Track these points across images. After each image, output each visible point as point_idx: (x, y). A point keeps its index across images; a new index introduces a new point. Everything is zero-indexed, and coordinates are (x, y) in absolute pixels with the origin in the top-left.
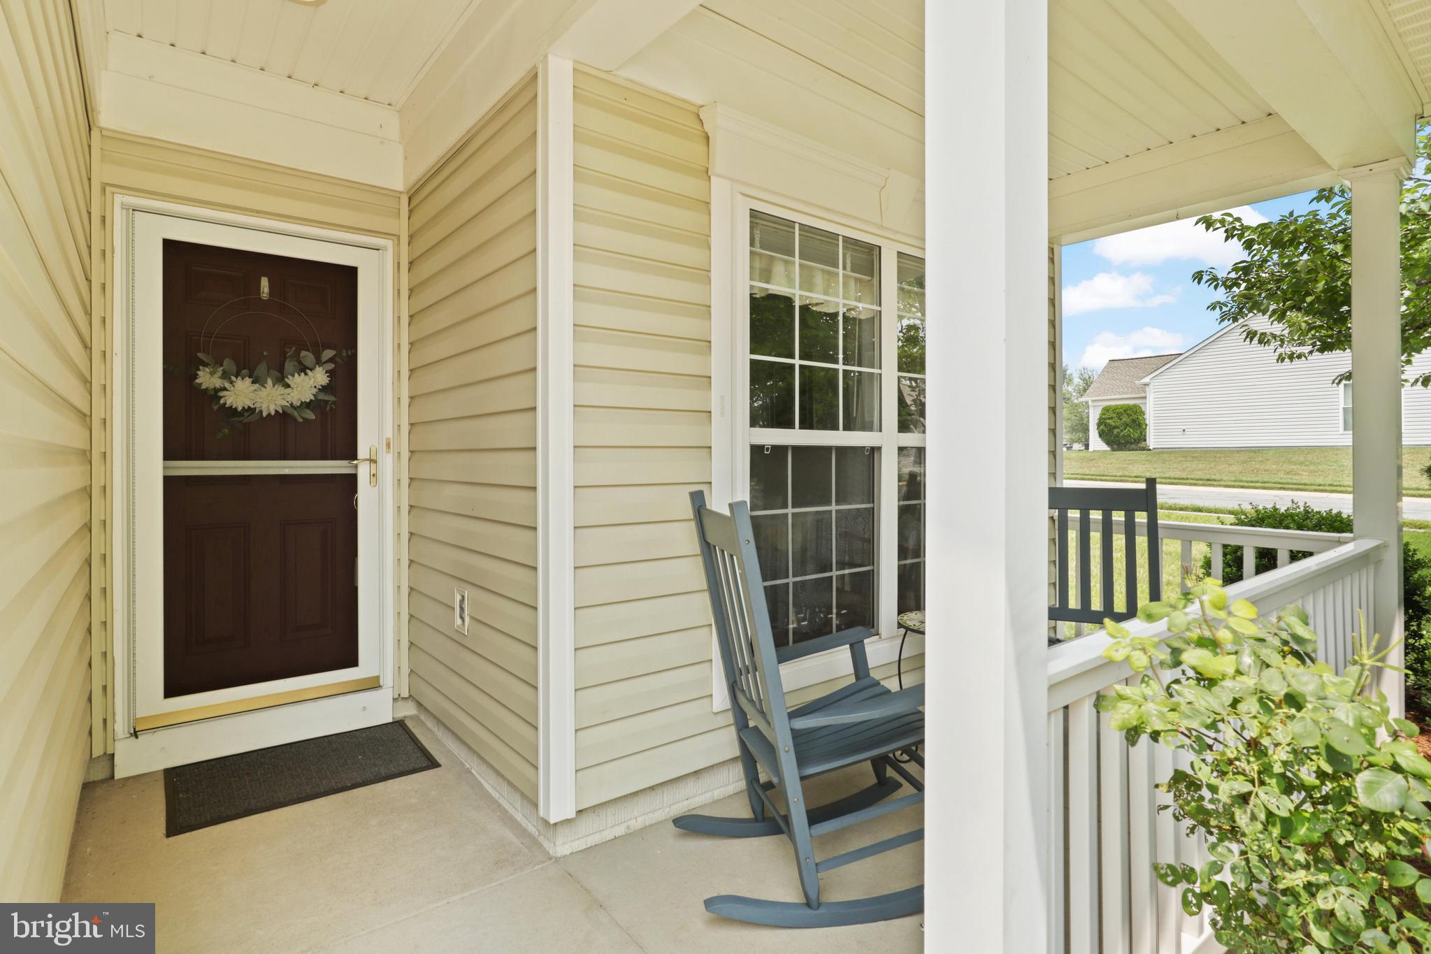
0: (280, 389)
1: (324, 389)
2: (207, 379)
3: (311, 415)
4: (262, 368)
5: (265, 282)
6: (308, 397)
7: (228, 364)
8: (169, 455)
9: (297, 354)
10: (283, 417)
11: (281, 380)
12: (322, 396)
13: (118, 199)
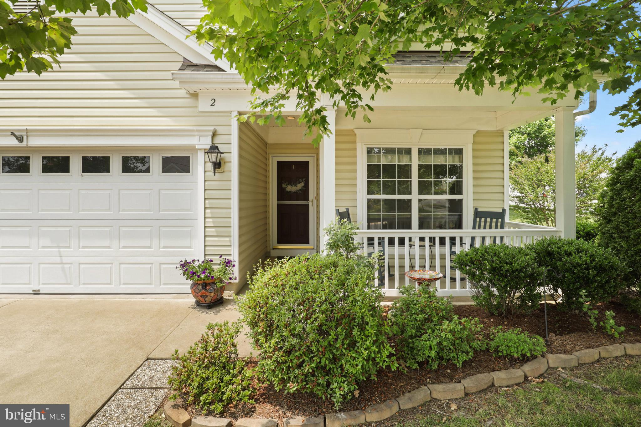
0: (296, 187)
1: (303, 187)
2: (284, 186)
3: (300, 192)
4: (292, 183)
5: (294, 166)
6: (300, 188)
7: (287, 183)
8: (278, 200)
9: (299, 180)
10: (296, 192)
11: (296, 185)
12: (303, 188)
13: (271, 155)
